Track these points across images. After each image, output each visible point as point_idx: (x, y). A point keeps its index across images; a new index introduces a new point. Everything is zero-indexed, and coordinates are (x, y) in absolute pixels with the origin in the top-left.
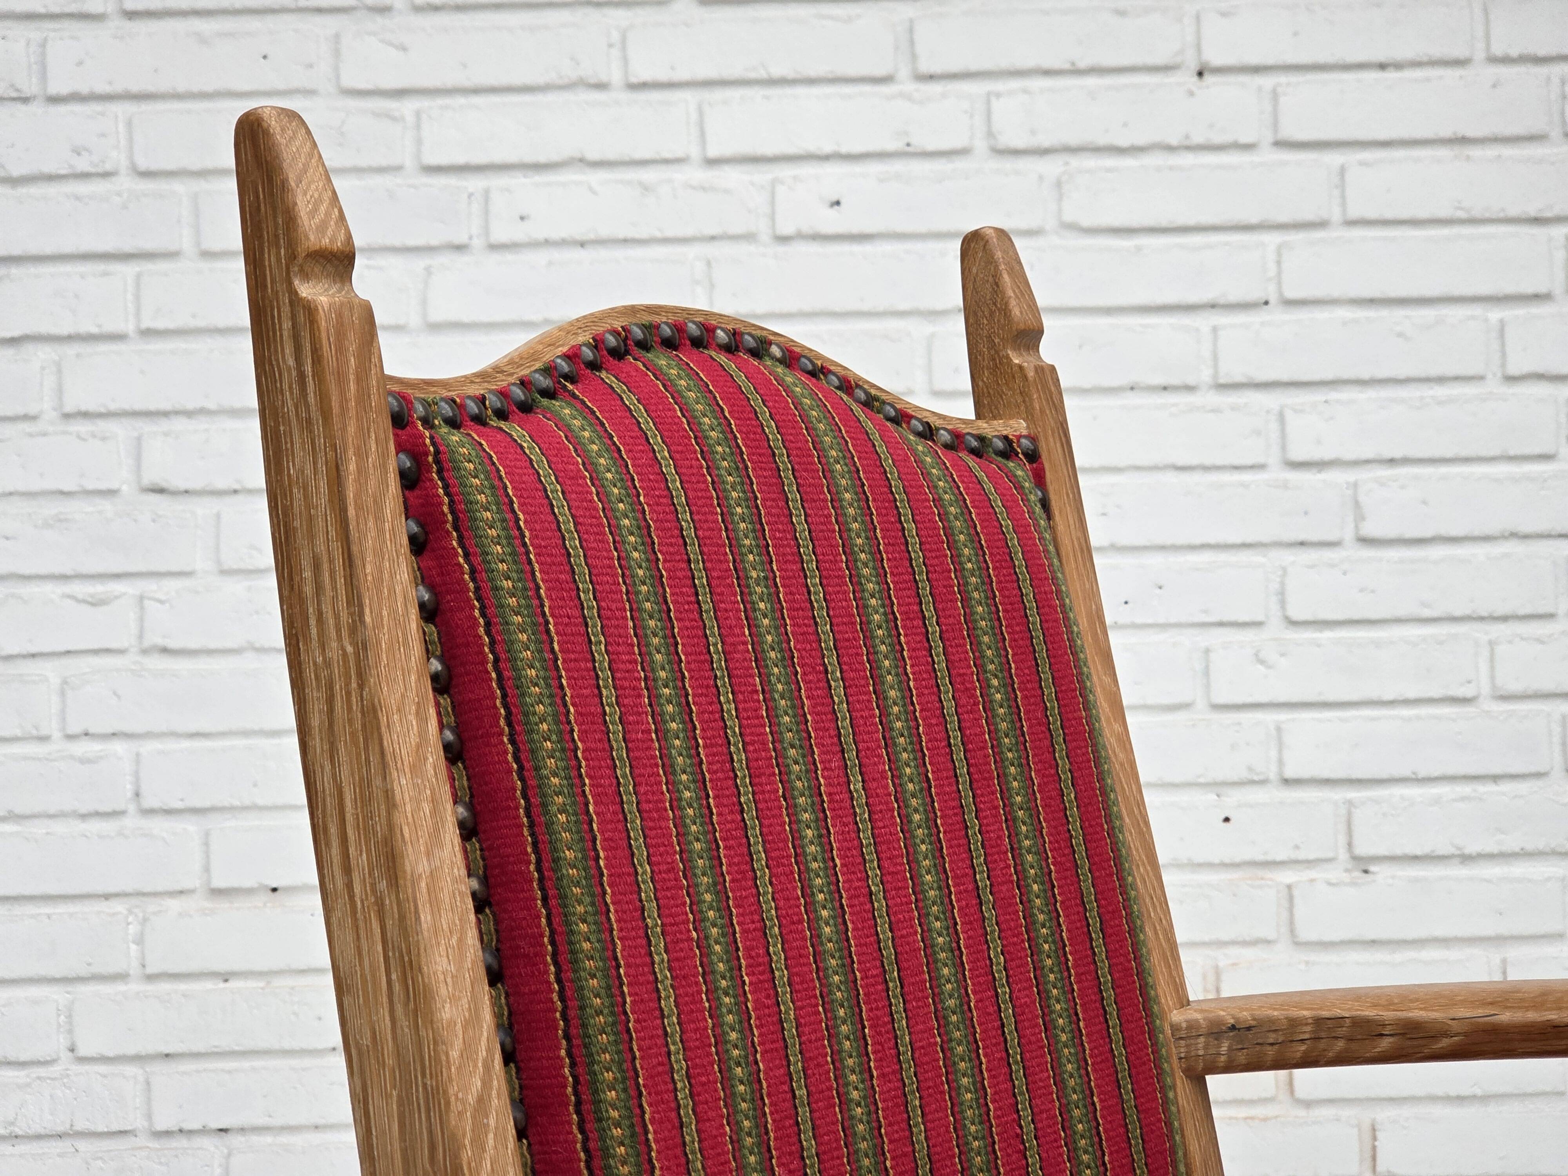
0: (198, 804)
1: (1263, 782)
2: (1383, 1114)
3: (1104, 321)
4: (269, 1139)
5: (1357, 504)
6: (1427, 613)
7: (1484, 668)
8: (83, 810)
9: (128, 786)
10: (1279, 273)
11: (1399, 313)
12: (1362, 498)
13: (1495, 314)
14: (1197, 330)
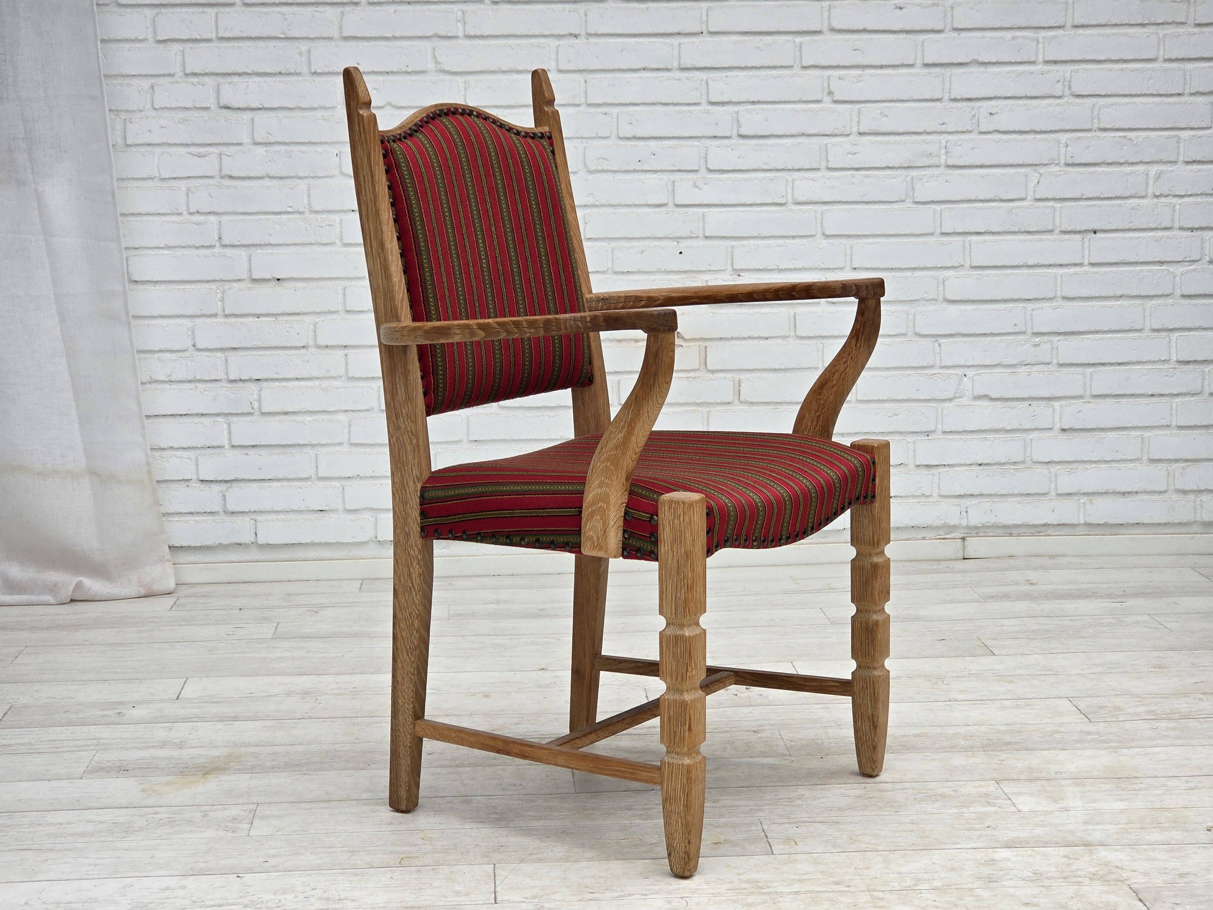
0: (245, 243)
1: (697, 237)
2: (743, 376)
3: (632, 40)
4: (277, 384)
5: (738, 121)
6: (766, 167)
7: (789, 191)
8: (197, 245)
9: (216, 235)
10: (707, 21)
11: (758, 38)
12: (739, 118)
13: (798, 39)
14: (672, 45)
